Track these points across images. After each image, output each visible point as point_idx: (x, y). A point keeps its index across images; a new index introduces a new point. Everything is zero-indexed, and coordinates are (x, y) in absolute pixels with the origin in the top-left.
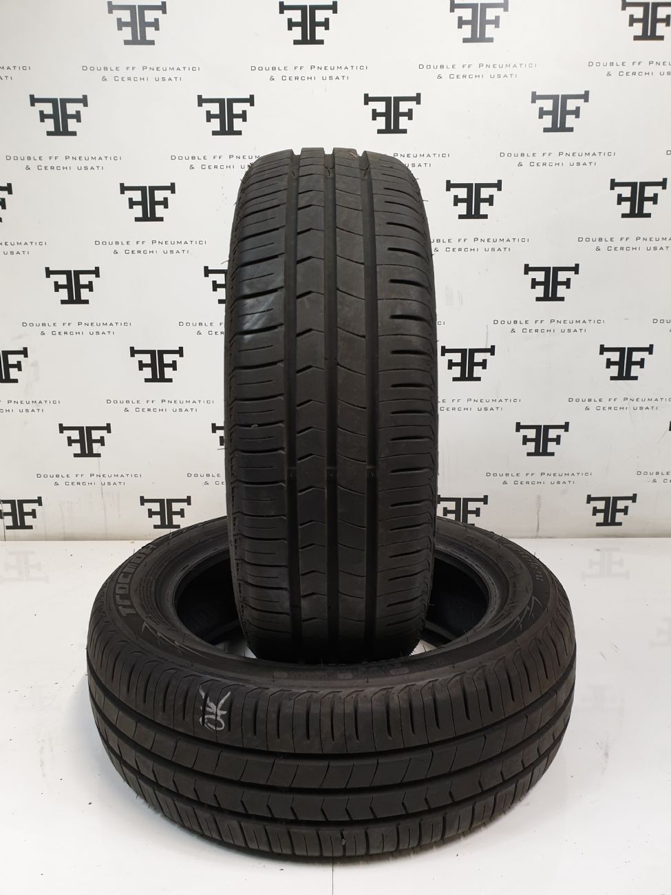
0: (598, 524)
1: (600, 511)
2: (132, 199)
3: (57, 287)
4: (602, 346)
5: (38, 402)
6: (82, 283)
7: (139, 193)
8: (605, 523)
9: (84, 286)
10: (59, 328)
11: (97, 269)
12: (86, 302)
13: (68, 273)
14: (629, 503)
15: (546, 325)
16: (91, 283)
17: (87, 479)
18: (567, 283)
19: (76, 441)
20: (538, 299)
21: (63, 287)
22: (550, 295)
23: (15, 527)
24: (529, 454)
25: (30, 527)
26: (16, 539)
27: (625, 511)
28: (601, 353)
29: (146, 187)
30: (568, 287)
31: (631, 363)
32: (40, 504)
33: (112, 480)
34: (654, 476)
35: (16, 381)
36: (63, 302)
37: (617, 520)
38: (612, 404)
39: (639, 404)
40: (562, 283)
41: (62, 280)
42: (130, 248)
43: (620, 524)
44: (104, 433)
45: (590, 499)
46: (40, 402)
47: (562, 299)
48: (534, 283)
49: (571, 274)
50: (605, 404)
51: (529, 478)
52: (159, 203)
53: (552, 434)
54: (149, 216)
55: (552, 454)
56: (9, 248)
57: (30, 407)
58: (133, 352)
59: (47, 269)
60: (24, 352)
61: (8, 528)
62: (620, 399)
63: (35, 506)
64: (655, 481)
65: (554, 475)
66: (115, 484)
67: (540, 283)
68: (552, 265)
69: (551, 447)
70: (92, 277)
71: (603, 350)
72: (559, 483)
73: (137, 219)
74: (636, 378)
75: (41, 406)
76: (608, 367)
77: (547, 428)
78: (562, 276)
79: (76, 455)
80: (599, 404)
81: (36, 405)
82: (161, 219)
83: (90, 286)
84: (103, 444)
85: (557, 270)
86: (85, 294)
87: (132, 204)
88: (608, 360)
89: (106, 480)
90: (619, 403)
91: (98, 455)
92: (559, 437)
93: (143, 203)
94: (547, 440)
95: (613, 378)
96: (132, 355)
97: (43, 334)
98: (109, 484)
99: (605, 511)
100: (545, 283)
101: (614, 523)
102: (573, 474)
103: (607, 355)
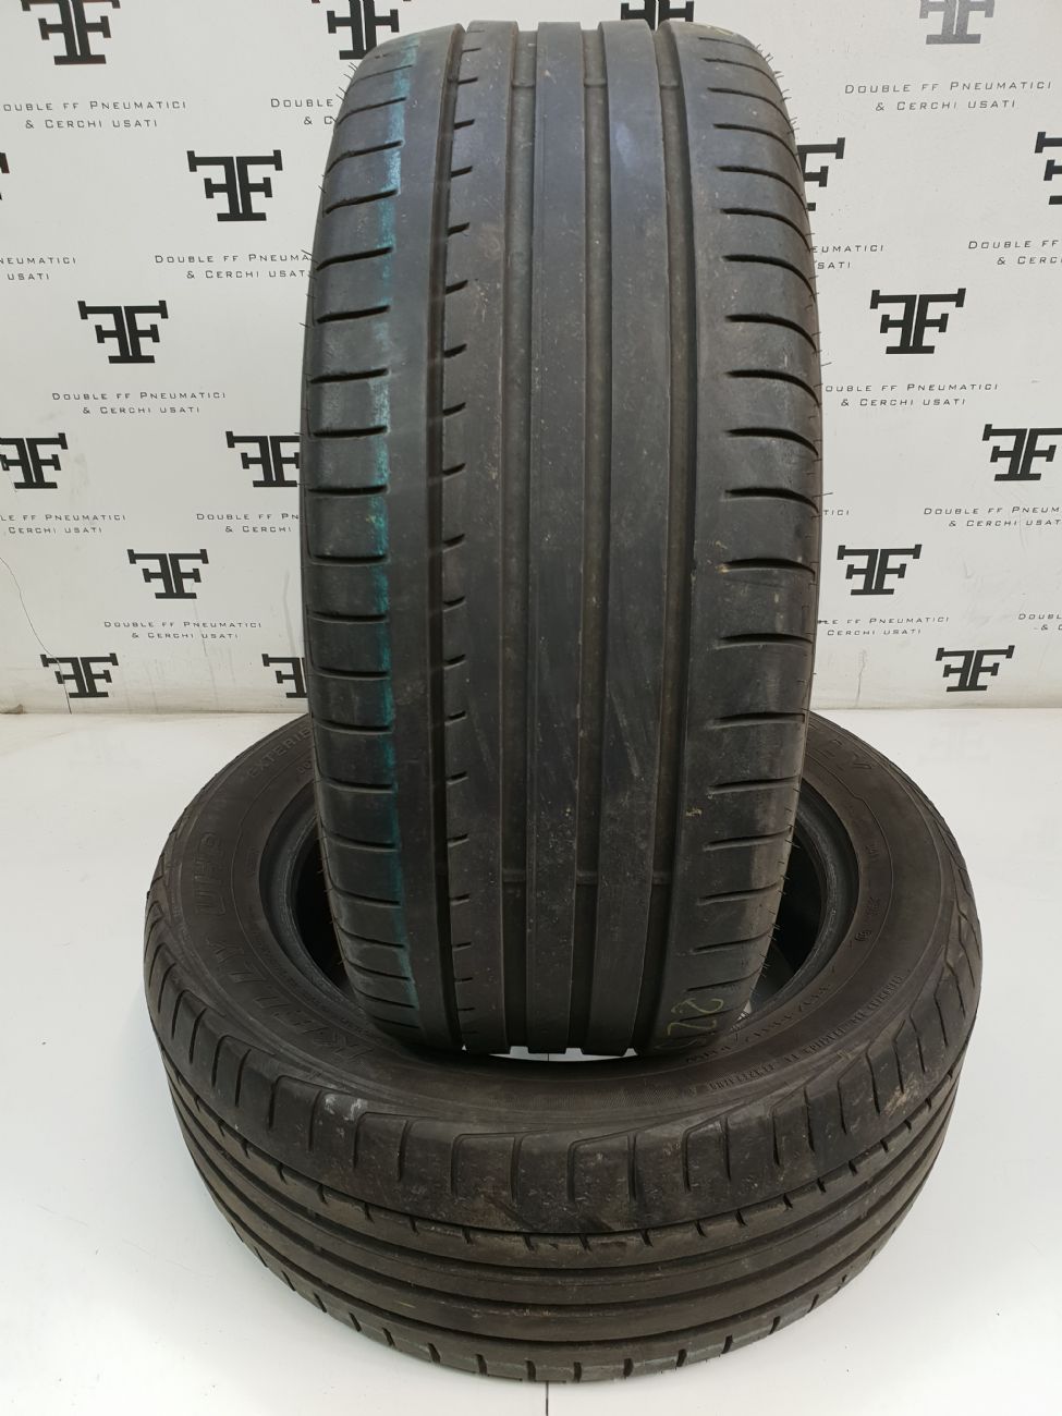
0: (950, 689)
1: (956, 671)
2: (210, 180)
3: (102, 335)
4: (988, 427)
5: (91, 517)
6: (140, 328)
7: (221, 168)
8: (962, 687)
9: (145, 334)
10: (112, 402)
11: (163, 303)
12: (150, 359)
13: (115, 311)
14: (1001, 659)
15: (901, 393)
16: (154, 327)
17: (179, 629)
18: (942, 324)
19: (156, 575)
20: (890, 350)
21: (110, 334)
22: (912, 344)
23: (81, 694)
24: (854, 592)
25: (105, 695)
26: (86, 711)
27: (994, 670)
28: (986, 438)
29: (232, 158)
30: (943, 329)
31: (1032, 453)
32: (115, 663)
33: (218, 631)
34: (1046, 621)
35: (53, 485)
36: (113, 360)
37: (980, 682)
38: (993, 517)
39: (1035, 517)
40: (933, 323)
41: (108, 322)
42: (214, 268)
43: (984, 688)
44: (197, 563)
45: (941, 654)
46: (95, 518)
47: (930, 350)
48: (886, 324)
49: (949, 307)
50: (983, 516)
51: (853, 627)
52: (257, 188)
53: (894, 562)
54: (241, 212)
55: (891, 592)
56: (16, 269)
57: (81, 524)
58: (232, 440)
59: (82, 304)
60: (61, 440)
61: (72, 695)
62: (1007, 509)
63: (108, 666)
64: (1045, 628)
65: (890, 621)
66: (222, 636)
67: (895, 324)
68: (918, 291)
69: (890, 581)
70: (155, 318)
71: (989, 432)
72: (896, 632)
73: (222, 217)
74: (1037, 477)
75: (97, 524)
76: (994, 459)
77: (886, 553)
78: (934, 310)
79: (159, 596)
80: (971, 516)
81: (89, 523)
82: (261, 217)
83: (153, 333)
84: (198, 580)
85: (926, 299)
86: (147, 346)
87: (211, 190)
88: (996, 449)
89: (208, 631)
90: (1003, 517)
91: (193, 596)
92: (903, 566)
93: (228, 188)
94: (884, 571)
95: (999, 478)
96: (231, 445)
97: (86, 411)
98: (214, 636)
99: (963, 671)
100: (904, 324)
101: (974, 687)
102: (920, 620)
103: (995, 440)
